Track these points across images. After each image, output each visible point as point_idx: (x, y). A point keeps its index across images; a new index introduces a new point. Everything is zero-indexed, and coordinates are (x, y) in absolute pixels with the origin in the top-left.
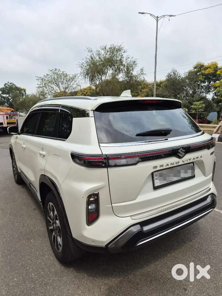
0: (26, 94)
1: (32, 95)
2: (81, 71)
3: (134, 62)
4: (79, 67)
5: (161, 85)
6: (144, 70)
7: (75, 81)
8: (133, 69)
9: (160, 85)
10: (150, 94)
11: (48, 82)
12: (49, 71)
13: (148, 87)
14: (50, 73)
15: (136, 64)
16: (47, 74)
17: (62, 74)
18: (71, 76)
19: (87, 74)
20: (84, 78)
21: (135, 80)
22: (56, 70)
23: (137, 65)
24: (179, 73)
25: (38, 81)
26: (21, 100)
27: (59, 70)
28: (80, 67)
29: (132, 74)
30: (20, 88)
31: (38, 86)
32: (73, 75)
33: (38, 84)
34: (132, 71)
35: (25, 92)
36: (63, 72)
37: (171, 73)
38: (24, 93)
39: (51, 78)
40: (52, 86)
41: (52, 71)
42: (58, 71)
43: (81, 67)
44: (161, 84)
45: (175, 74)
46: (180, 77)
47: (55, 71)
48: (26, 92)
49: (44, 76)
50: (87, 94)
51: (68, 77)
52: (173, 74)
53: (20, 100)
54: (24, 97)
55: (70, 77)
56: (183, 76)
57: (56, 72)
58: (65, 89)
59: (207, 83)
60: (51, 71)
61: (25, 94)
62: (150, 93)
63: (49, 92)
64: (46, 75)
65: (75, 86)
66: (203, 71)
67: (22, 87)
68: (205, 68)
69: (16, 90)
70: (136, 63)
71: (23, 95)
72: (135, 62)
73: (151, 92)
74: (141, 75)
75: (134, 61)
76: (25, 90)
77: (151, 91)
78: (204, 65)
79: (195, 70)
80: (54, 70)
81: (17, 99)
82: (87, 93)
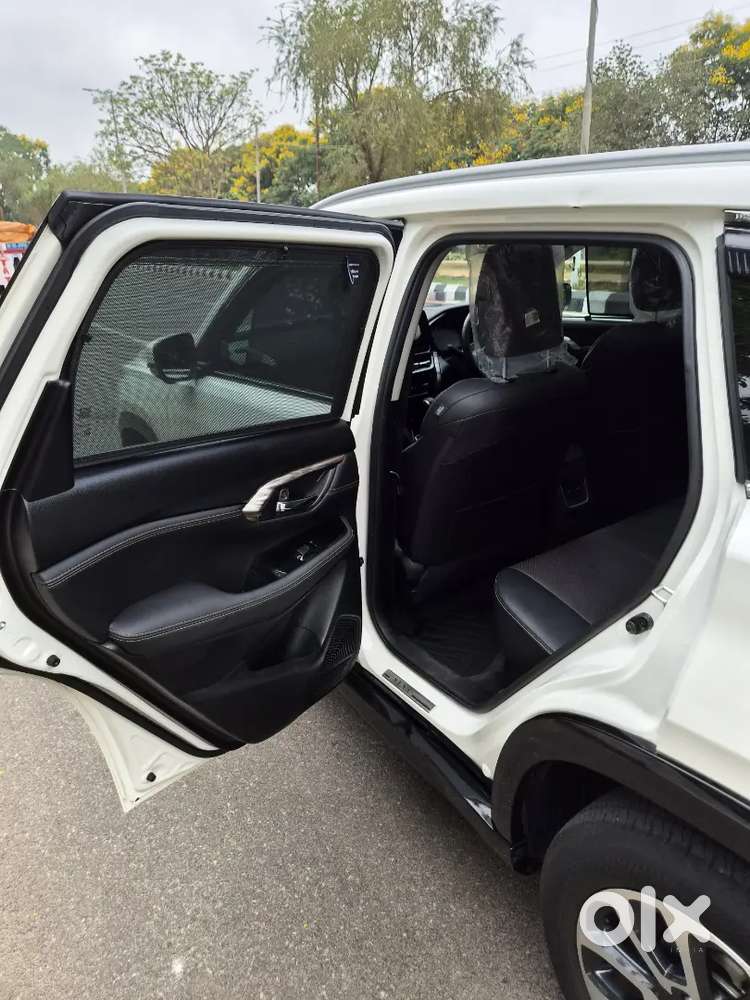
0: (51, 165)
1: (75, 169)
2: (277, 55)
3: (488, 11)
4: (270, 38)
5: (568, 110)
6: (523, 45)
7: (242, 104)
8: (483, 43)
9: (564, 111)
10: (527, 149)
11: (140, 109)
12: (141, 62)
13: (515, 121)
14: (143, 73)
15: (495, 21)
16: (132, 77)
17: (191, 74)
18: (227, 81)
19: (304, 68)
20: (292, 85)
21: (489, 92)
22: (166, 57)
23: (500, 24)
24: (638, 60)
25: (99, 105)
26: (35, 188)
27: (179, 57)
28: (274, 41)
29: (476, 64)
30: (24, 139)
31: (102, 127)
32: (233, 77)
33: (101, 122)
34: (478, 51)
35: (46, 156)
36: (193, 65)
37: (608, 61)
38: (43, 159)
39: (151, 94)
40: (155, 126)
41: (149, 65)
42: (176, 64)
43: (279, 38)
44: (565, 106)
45: (624, 66)
46: (641, 74)
47: (161, 62)
48: (50, 158)
49: (124, 83)
50: (281, 156)
51: (217, 89)
52: (614, 64)
53: (31, 189)
54: (44, 176)
55: (223, 86)
56: (653, 71)
57: (166, 66)
58: (208, 140)
59: (740, 98)
60: (147, 62)
61: (47, 163)
62: (524, 145)
63: (145, 151)
64: (130, 82)
65: (243, 124)
66: (729, 52)
67: (33, 137)
68: (738, 37)
69: (10, 150)
70: (496, 14)
71: (39, 170)
72: (491, 11)
73: (529, 142)
74: (516, 68)
75: (488, 8)
76: (44, 149)
77: (528, 138)
78: (733, 22)
79: (700, 45)
80: (158, 60)
81: (19, 183)
82: (278, 152)
